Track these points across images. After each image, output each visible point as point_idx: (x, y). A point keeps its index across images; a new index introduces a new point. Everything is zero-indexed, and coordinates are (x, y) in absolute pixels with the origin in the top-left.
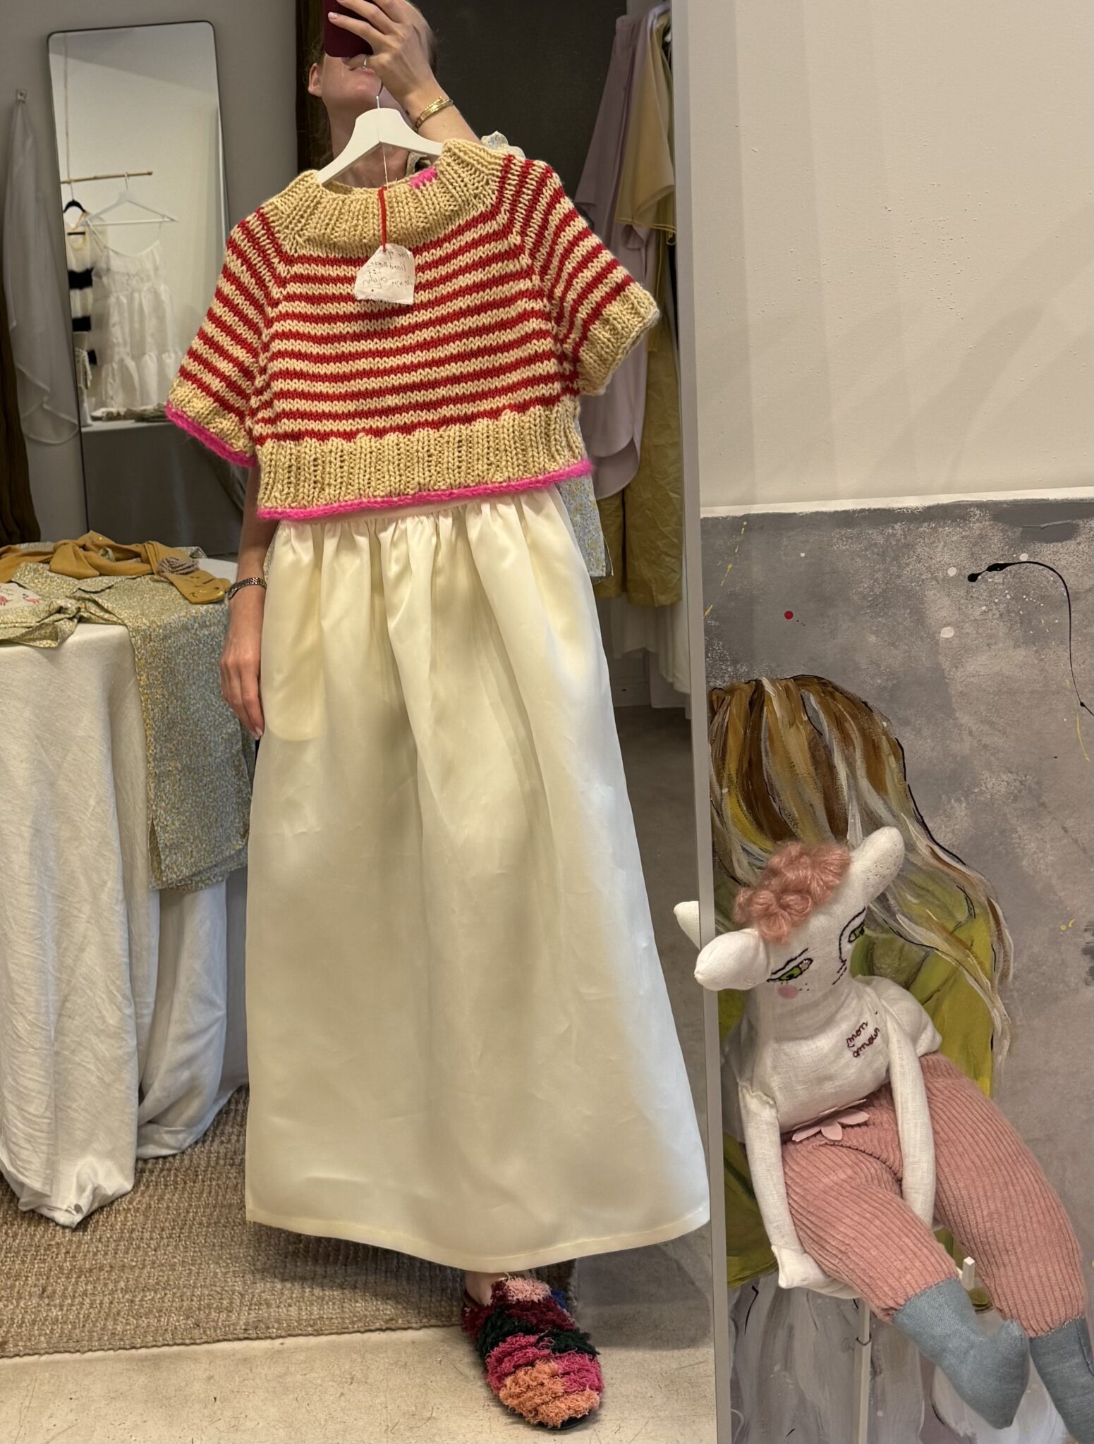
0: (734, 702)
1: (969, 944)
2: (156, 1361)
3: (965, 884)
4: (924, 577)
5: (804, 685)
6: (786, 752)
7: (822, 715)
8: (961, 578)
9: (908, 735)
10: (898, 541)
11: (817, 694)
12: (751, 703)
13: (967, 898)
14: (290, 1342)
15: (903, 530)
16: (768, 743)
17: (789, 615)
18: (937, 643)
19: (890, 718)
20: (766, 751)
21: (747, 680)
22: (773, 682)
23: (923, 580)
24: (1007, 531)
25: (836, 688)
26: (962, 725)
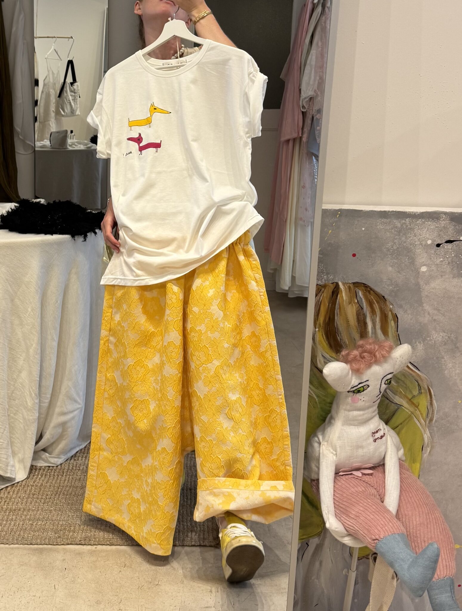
0: (325, 291)
1: (417, 405)
2: (41, 551)
3: (418, 379)
4: (416, 243)
5: (357, 287)
6: (346, 315)
7: (364, 300)
8: (433, 245)
9: (401, 312)
10: (407, 226)
11: (362, 290)
12: (333, 292)
13: (419, 385)
14: (99, 547)
15: (410, 222)
16: (338, 310)
17: (354, 255)
18: (419, 273)
19: (394, 304)
20: (337, 314)
21: (332, 282)
22: (344, 284)
23: (416, 245)
24: (456, 226)
25: (371, 289)
26: (425, 310)
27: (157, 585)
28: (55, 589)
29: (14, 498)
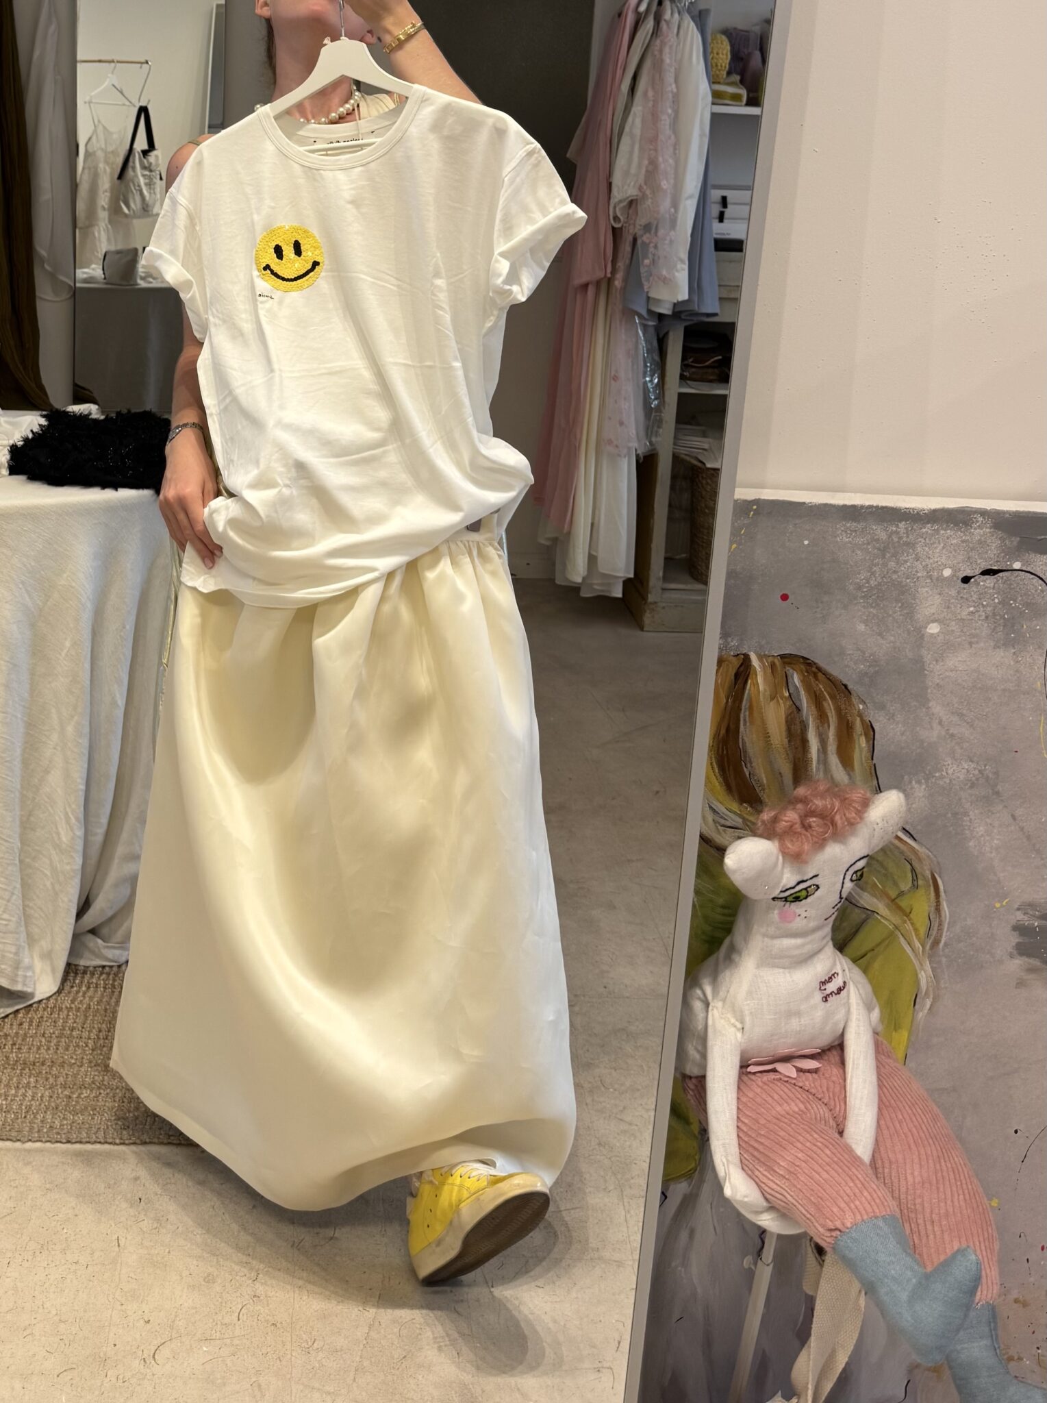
1: (908, 911)
2: (89, 1158)
3: (913, 858)
5: (789, 664)
6: (763, 722)
7: (802, 692)
11: (800, 672)
13: (913, 870)
16: (747, 713)
20: (745, 720)
22: (760, 658)
25: (819, 669)
27: (331, 1238)
28: (119, 1246)
29: (31, 1037)
